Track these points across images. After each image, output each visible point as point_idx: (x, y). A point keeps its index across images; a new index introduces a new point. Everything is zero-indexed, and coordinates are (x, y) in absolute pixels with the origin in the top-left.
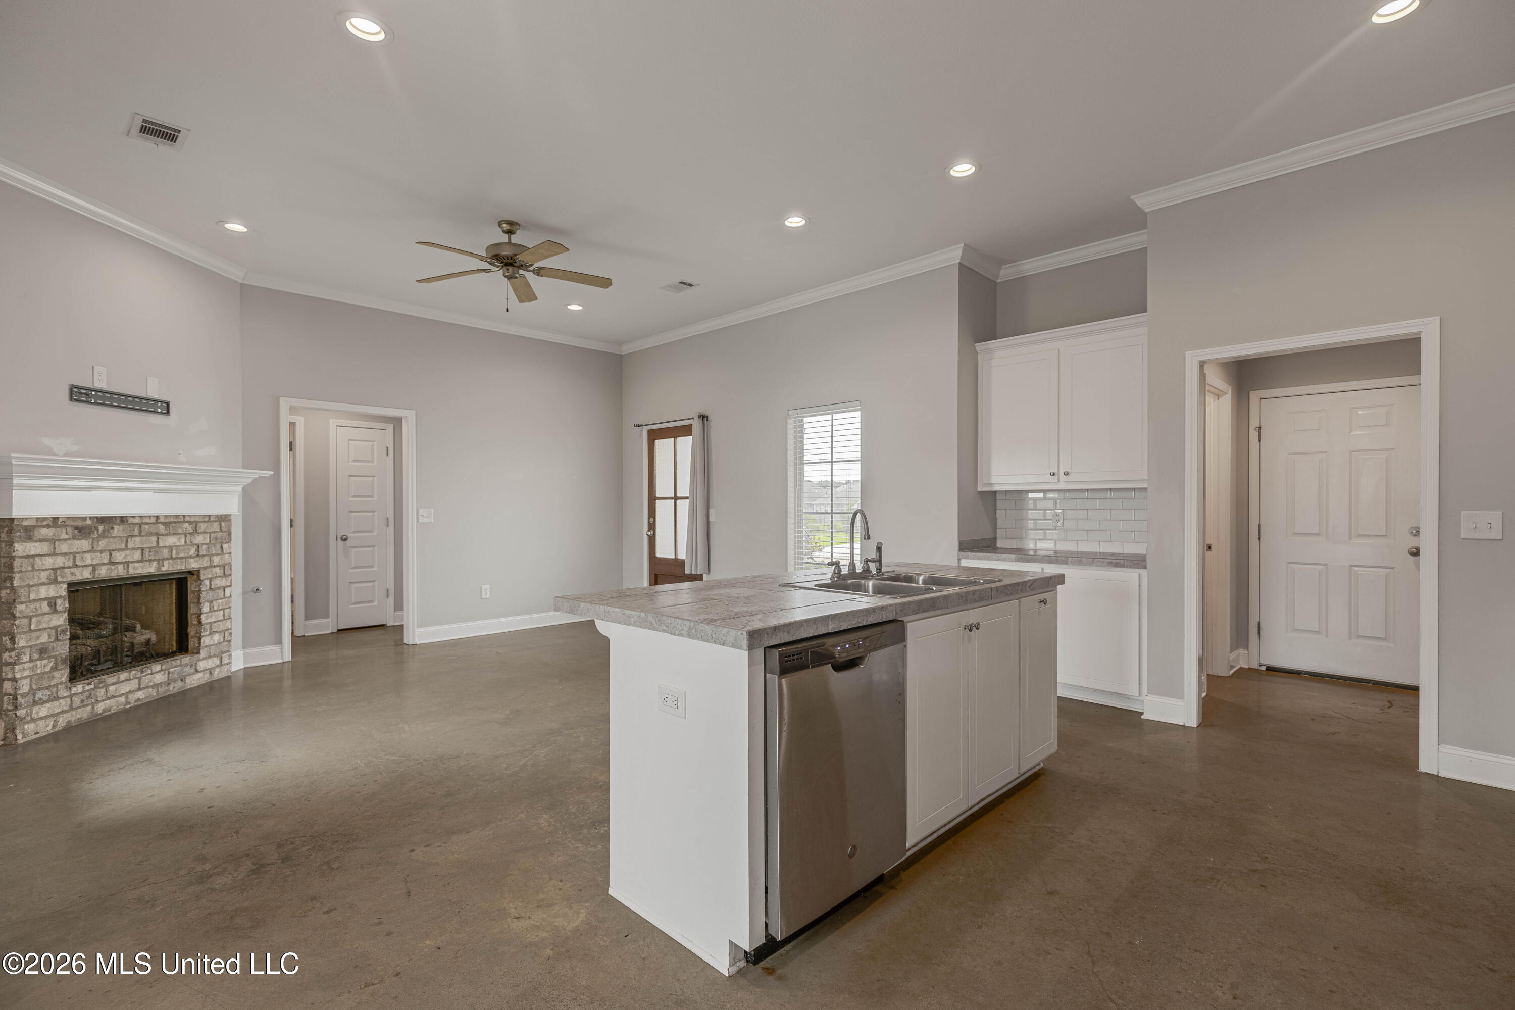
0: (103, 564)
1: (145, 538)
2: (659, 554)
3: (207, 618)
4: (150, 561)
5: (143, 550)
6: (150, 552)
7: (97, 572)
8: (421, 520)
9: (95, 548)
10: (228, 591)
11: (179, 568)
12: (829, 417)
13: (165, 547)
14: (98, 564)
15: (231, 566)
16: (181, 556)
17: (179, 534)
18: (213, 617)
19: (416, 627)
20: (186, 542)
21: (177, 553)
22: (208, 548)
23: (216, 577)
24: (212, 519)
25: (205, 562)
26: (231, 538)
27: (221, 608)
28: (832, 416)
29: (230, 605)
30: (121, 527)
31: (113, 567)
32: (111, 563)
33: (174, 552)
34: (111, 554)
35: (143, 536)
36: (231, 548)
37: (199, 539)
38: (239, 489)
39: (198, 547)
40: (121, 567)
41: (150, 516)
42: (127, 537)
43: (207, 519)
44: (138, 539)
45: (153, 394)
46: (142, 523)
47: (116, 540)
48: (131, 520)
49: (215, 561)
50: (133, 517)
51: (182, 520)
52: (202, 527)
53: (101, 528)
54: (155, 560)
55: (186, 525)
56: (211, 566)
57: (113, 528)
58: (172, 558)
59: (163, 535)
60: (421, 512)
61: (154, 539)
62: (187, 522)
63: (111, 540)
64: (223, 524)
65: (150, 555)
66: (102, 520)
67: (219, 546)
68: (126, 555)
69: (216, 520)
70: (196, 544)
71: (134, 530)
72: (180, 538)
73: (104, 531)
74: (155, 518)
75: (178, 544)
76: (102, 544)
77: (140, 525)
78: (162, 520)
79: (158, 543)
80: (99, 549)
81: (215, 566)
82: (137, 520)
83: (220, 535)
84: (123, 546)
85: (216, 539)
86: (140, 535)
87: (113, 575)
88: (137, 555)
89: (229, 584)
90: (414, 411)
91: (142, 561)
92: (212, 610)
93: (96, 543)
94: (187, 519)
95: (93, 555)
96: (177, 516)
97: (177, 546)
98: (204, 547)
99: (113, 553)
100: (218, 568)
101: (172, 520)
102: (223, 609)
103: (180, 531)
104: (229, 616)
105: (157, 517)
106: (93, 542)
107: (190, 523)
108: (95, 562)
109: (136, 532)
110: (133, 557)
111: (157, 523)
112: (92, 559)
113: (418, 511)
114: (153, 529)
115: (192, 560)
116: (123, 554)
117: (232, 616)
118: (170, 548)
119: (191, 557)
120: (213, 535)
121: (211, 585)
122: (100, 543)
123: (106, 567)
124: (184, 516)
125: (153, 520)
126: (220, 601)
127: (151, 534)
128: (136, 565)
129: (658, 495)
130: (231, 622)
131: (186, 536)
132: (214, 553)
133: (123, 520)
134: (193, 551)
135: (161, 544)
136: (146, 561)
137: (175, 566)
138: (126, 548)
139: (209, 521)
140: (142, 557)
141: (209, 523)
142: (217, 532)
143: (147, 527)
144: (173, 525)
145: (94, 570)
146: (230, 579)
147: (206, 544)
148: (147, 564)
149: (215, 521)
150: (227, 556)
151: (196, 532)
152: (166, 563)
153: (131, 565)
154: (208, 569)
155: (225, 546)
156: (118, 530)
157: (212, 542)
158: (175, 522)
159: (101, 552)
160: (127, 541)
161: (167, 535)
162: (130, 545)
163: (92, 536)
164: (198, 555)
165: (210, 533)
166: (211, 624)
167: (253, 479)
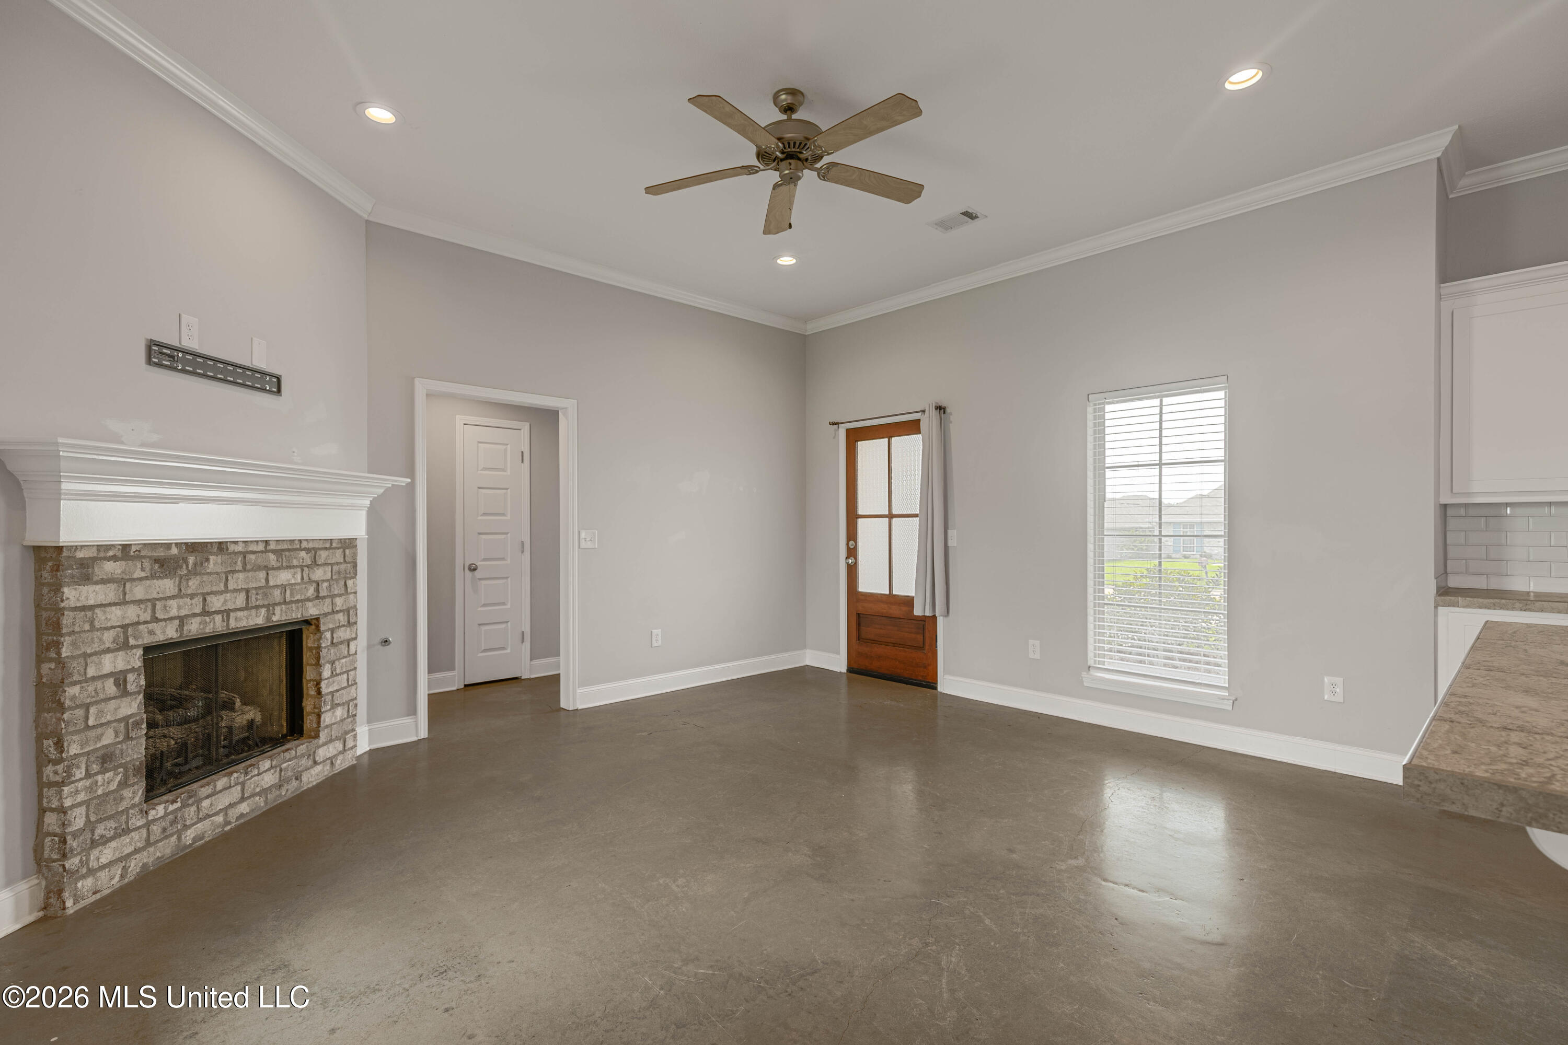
0: (195, 615)
1: (250, 574)
2: (864, 587)
3: (328, 686)
4: (257, 607)
5: (247, 591)
6: (257, 594)
7: (185, 628)
8: (583, 545)
9: (183, 591)
10: (353, 645)
11: (294, 616)
12: (1156, 402)
13: (277, 586)
14: (187, 616)
15: (356, 610)
16: (296, 598)
17: (294, 567)
18: (335, 684)
19: (577, 687)
20: (302, 578)
21: (292, 595)
22: (330, 586)
23: (339, 627)
24: (334, 545)
25: (327, 608)
26: (356, 571)
27: (344, 670)
28: (1161, 401)
29: (356, 666)
30: (219, 559)
31: (207, 619)
32: (205, 613)
33: (288, 592)
34: (205, 600)
35: (249, 571)
36: (356, 586)
37: (319, 574)
38: (367, 502)
39: (318, 585)
40: (218, 618)
41: (257, 542)
42: (227, 573)
43: (328, 545)
44: (241, 576)
45: (260, 363)
46: (248, 552)
47: (212, 578)
48: (232, 548)
49: (338, 604)
50: (236, 543)
51: (298, 546)
52: (323, 555)
53: (191, 559)
54: (263, 606)
55: (303, 554)
56: (333, 612)
57: (207, 560)
58: (285, 602)
59: (273, 569)
60: (583, 535)
61: (262, 575)
62: (305, 549)
63: (205, 578)
64: (347, 551)
65: (257, 599)
66: (193, 547)
67: (343, 583)
68: (226, 601)
69: (339, 546)
70: (314, 581)
71: (236, 563)
72: (295, 573)
73: (195, 565)
74: (264, 544)
75: (293, 581)
76: (193, 584)
77: (244, 554)
78: (272, 546)
79: (267, 580)
80: (189, 592)
81: (338, 612)
82: (240, 548)
83: (343, 567)
84: (222, 587)
85: (339, 572)
86: (244, 569)
87: (207, 631)
88: (240, 600)
89: (354, 636)
90: (576, 401)
91: (247, 608)
92: (333, 675)
93: (184, 583)
94: (304, 545)
95: (181, 602)
96: (292, 541)
97: (292, 585)
98: (325, 585)
99: (208, 598)
100: (341, 614)
101: (285, 547)
102: (347, 672)
103: (295, 562)
104: (355, 681)
105: (267, 543)
106: (180, 582)
107: (308, 550)
108: (183, 612)
109: (239, 566)
110: (234, 603)
111: (266, 551)
112: (179, 608)
113: (579, 533)
114: (260, 561)
115: (310, 604)
116: (222, 598)
117: (357, 681)
118: (283, 587)
119: (309, 600)
120: (335, 568)
121: (332, 638)
122: (190, 583)
123: (198, 619)
124: (300, 541)
125: (261, 547)
126: (343, 661)
127: (258, 568)
128: (240, 614)
129: (860, 512)
130: (356, 689)
131: (302, 570)
132: (336, 592)
133: (222, 547)
134: (311, 592)
135: (271, 583)
136: (252, 608)
137: (289, 613)
138: (226, 590)
139: (330, 548)
140: (247, 603)
141: (331, 551)
142: (341, 563)
143: (253, 557)
144: (287, 553)
145: (181, 626)
146: (356, 627)
147: (328, 580)
148: (253, 612)
149: (338, 548)
150: (352, 596)
151: (315, 564)
152: (278, 609)
153: (232, 614)
154: (329, 617)
155: (350, 583)
156: (214, 563)
157: (334, 578)
158: (289, 550)
159: (192, 596)
160: (227, 580)
161: (278, 568)
162: (231, 586)
163: (179, 572)
164: (317, 597)
165: (332, 565)
166: (332, 693)
167: (385, 488)
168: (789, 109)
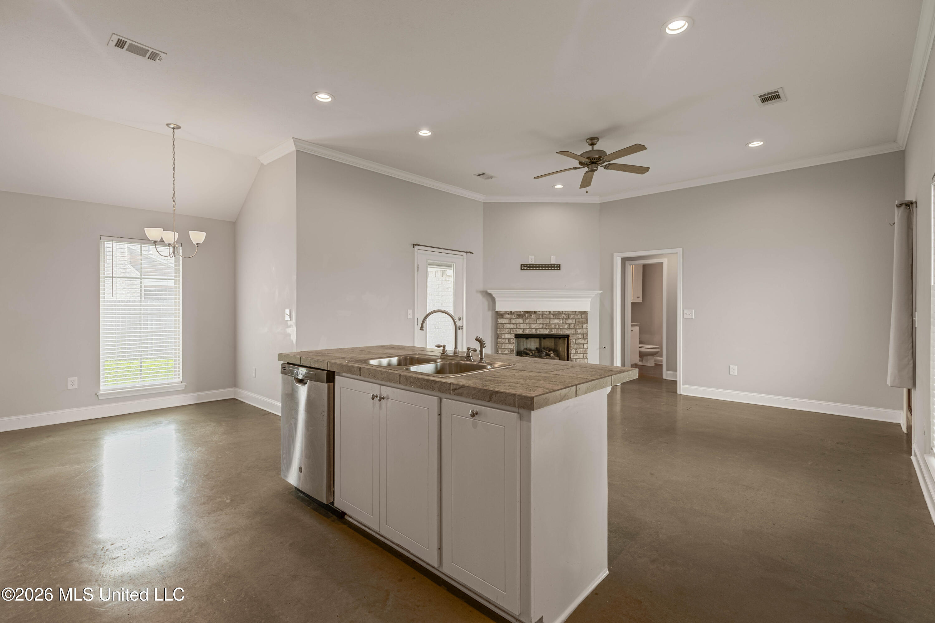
0: (527, 328)
1: (544, 320)
3: (573, 356)
4: (546, 329)
5: (543, 324)
6: (546, 325)
7: (525, 331)
8: (686, 317)
9: (524, 322)
10: (585, 346)
11: (559, 333)
13: (553, 324)
14: (525, 328)
15: (587, 335)
16: (560, 328)
17: (559, 319)
18: (577, 356)
19: (682, 384)
20: (563, 322)
21: (559, 326)
22: (575, 326)
23: (579, 339)
24: (577, 313)
25: (572, 332)
26: (587, 322)
27: (581, 353)
29: (587, 352)
30: (534, 315)
31: (531, 330)
32: (530, 328)
33: (557, 326)
34: (530, 325)
35: (544, 319)
36: (587, 326)
37: (570, 321)
38: (590, 299)
39: (569, 325)
40: (534, 330)
41: (547, 311)
42: (537, 319)
43: (574, 313)
44: (541, 320)
45: (553, 262)
46: (543, 314)
47: (532, 320)
48: (539, 313)
49: (578, 331)
50: (540, 311)
51: (562, 313)
52: (572, 316)
53: (527, 315)
54: (548, 329)
55: (564, 315)
56: (576, 334)
57: (531, 315)
58: (556, 329)
59: (552, 319)
60: (686, 311)
61: (548, 320)
62: (564, 314)
63: (530, 320)
64: (583, 315)
65: (546, 327)
66: (527, 312)
67: (581, 325)
68: (536, 326)
69: (579, 313)
70: (568, 324)
71: (540, 317)
72: (561, 321)
73: (528, 316)
74: (549, 312)
75: (559, 323)
76: (527, 321)
77: (542, 314)
78: (552, 313)
79: (550, 322)
80: (526, 323)
81: (578, 334)
82: (541, 313)
83: (581, 320)
84: (535, 322)
85: (579, 322)
86: (542, 318)
87: (531, 333)
88: (541, 326)
89: (586, 342)
90: (682, 249)
91: (543, 329)
92: (576, 353)
93: (525, 321)
94: (564, 313)
95: (524, 325)
96: (559, 312)
97: (559, 324)
98: (572, 325)
99: (531, 325)
100: (580, 335)
101: (557, 313)
102: (583, 354)
103: (560, 318)
104: (586, 357)
105: (550, 312)
106: (524, 321)
107: (565, 314)
108: (524, 327)
109: (541, 317)
110: (539, 327)
111: (550, 314)
112: (523, 326)
113: (683, 311)
114: (548, 316)
115: (566, 330)
116: (535, 325)
117: (588, 357)
118: (556, 324)
119: (566, 329)
120: (577, 320)
121: (576, 342)
122: (526, 321)
123: (528, 330)
124: (562, 312)
125: (548, 313)
126: (581, 350)
127: (547, 318)
128: (540, 330)
130: (587, 360)
131: (563, 320)
132: (578, 328)
133: (535, 312)
134: (566, 326)
135: (551, 323)
136: (544, 329)
137: (558, 332)
138: (537, 323)
139: (575, 314)
140: (543, 327)
141: (575, 315)
142: (580, 319)
143: (545, 315)
144: (557, 315)
145: (524, 330)
146: (587, 340)
147: (574, 324)
148: (545, 330)
149: (579, 314)
150: (585, 330)
151: (568, 318)
152: (553, 330)
153: (538, 330)
154: (574, 335)
155: (584, 326)
156: (533, 316)
157: (577, 323)
158: (558, 314)
159: (527, 324)
160: (537, 321)
161: (554, 319)
162: (538, 322)
163: (523, 318)
164: (569, 329)
165: (576, 319)
166: (576, 359)
167: (599, 293)
168: (592, 144)
